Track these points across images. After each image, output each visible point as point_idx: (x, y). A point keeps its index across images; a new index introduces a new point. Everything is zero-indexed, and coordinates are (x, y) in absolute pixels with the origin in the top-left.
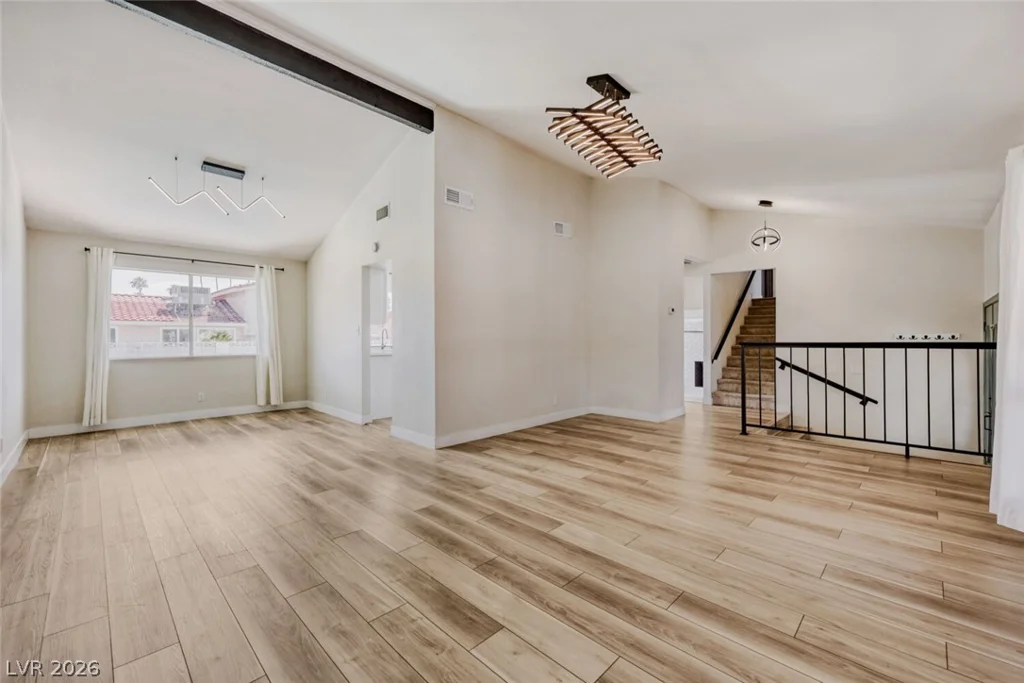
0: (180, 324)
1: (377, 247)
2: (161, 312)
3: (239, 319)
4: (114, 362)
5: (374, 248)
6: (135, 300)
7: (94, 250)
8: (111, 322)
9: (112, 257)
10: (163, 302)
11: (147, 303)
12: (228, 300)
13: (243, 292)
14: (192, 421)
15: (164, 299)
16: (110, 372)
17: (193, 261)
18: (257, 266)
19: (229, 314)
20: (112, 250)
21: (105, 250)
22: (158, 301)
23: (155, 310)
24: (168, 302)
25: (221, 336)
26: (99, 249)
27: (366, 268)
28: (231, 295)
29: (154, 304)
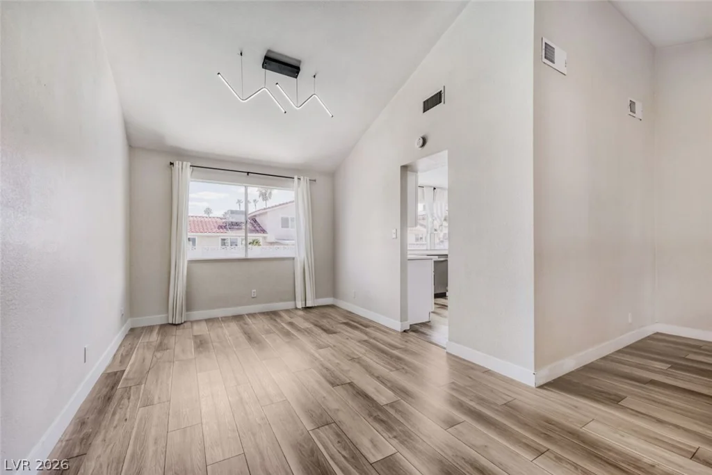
0: (230, 235)
1: (424, 141)
2: (220, 227)
3: (264, 231)
4: (191, 262)
5: (421, 141)
6: (206, 219)
7: (176, 163)
8: (189, 233)
9: (189, 170)
10: (221, 221)
11: (212, 222)
12: (257, 219)
13: (266, 212)
14: (247, 315)
15: (221, 219)
16: (188, 268)
17: (248, 173)
18: (296, 177)
19: (258, 228)
20: (189, 164)
21: (185, 163)
22: (219, 220)
23: (217, 227)
24: (224, 220)
25: (255, 242)
26: (180, 163)
27: (405, 169)
28: (259, 215)
29: (216, 222)
